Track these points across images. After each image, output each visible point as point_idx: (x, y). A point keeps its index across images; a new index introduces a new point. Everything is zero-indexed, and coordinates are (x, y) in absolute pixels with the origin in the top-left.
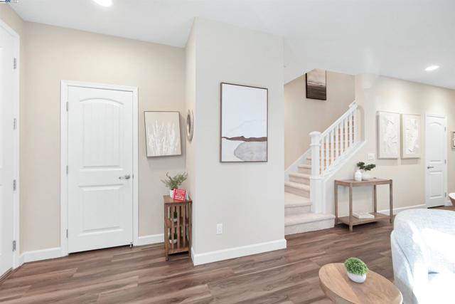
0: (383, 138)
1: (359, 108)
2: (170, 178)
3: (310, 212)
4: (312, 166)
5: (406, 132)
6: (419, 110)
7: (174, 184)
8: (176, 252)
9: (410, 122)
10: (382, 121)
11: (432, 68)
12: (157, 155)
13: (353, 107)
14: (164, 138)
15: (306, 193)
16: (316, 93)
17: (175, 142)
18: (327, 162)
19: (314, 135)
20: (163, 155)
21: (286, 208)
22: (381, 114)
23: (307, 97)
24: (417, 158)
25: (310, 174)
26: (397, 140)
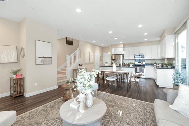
0: (85, 58)
1: (80, 49)
2: (13, 71)
3: (66, 78)
4: (67, 65)
5: (91, 56)
6: (94, 51)
7: (15, 73)
8: (18, 95)
9: (91, 54)
10: (85, 53)
11: (94, 42)
12: (5, 62)
13: (78, 49)
14: (9, 56)
15: (65, 73)
16: (70, 43)
17: (15, 57)
18: (71, 64)
19: (67, 56)
20: (9, 62)
21: (58, 78)
22: (85, 51)
23: (67, 44)
24: (93, 63)
25: (66, 68)
26: (89, 58)
